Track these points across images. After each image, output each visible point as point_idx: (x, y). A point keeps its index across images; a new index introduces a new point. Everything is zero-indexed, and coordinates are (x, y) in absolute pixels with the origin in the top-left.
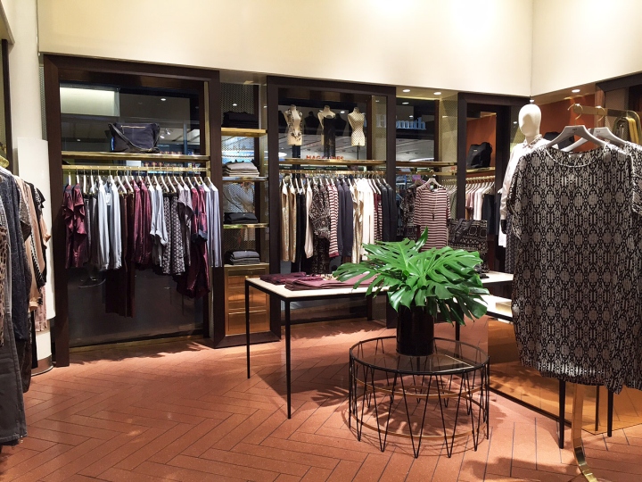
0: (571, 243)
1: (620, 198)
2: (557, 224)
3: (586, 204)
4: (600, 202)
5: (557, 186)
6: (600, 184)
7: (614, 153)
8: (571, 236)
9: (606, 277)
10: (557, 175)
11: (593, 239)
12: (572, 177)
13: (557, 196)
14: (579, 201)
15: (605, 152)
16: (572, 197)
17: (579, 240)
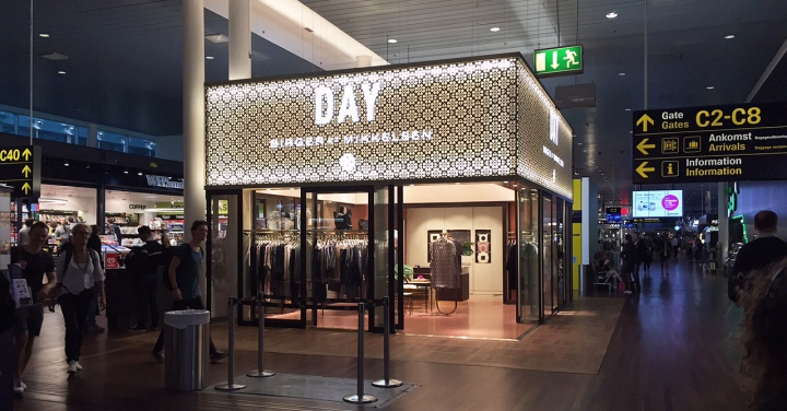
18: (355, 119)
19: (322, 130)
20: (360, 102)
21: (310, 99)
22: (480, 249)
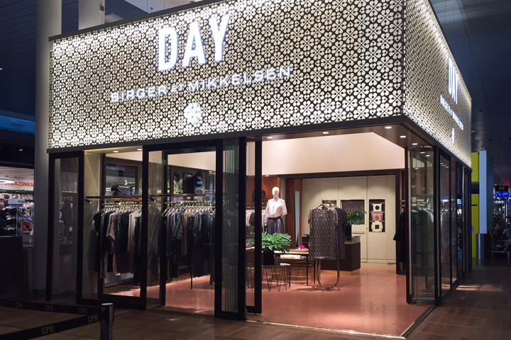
1: (332, 219)
5: (318, 216)
7: (330, 210)
14: (323, 220)
18: (202, 61)
19: (166, 78)
20: (207, 41)
21: (153, 43)
22: (374, 218)
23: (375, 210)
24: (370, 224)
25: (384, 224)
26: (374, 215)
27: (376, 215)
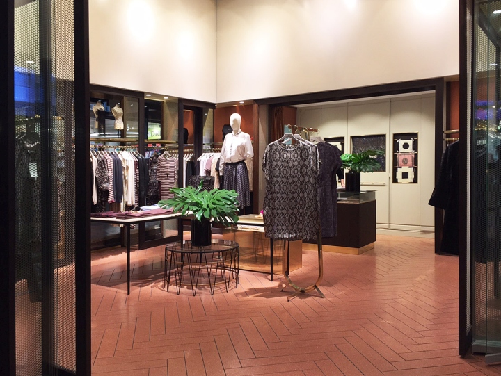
0: (287, 182)
1: (307, 163)
2: (282, 174)
3: (293, 165)
4: (299, 164)
5: (282, 158)
6: (299, 157)
7: (304, 145)
8: (287, 179)
9: (301, 195)
10: (282, 153)
11: (296, 179)
12: (288, 154)
13: (282, 162)
14: (291, 164)
15: (301, 145)
16: (288, 163)
17: (290, 180)
22: (401, 163)
23: (402, 149)
24: (395, 171)
25: (416, 171)
26: (400, 158)
27: (403, 157)
